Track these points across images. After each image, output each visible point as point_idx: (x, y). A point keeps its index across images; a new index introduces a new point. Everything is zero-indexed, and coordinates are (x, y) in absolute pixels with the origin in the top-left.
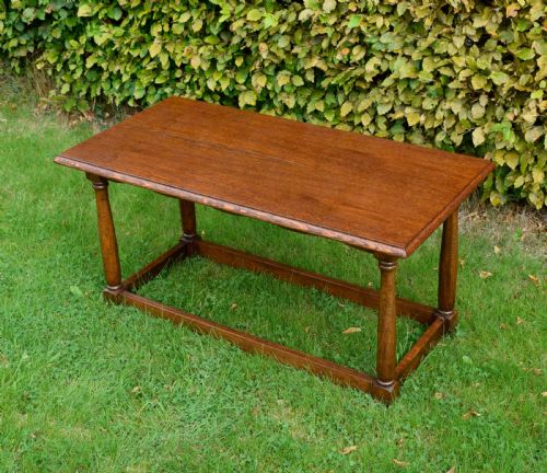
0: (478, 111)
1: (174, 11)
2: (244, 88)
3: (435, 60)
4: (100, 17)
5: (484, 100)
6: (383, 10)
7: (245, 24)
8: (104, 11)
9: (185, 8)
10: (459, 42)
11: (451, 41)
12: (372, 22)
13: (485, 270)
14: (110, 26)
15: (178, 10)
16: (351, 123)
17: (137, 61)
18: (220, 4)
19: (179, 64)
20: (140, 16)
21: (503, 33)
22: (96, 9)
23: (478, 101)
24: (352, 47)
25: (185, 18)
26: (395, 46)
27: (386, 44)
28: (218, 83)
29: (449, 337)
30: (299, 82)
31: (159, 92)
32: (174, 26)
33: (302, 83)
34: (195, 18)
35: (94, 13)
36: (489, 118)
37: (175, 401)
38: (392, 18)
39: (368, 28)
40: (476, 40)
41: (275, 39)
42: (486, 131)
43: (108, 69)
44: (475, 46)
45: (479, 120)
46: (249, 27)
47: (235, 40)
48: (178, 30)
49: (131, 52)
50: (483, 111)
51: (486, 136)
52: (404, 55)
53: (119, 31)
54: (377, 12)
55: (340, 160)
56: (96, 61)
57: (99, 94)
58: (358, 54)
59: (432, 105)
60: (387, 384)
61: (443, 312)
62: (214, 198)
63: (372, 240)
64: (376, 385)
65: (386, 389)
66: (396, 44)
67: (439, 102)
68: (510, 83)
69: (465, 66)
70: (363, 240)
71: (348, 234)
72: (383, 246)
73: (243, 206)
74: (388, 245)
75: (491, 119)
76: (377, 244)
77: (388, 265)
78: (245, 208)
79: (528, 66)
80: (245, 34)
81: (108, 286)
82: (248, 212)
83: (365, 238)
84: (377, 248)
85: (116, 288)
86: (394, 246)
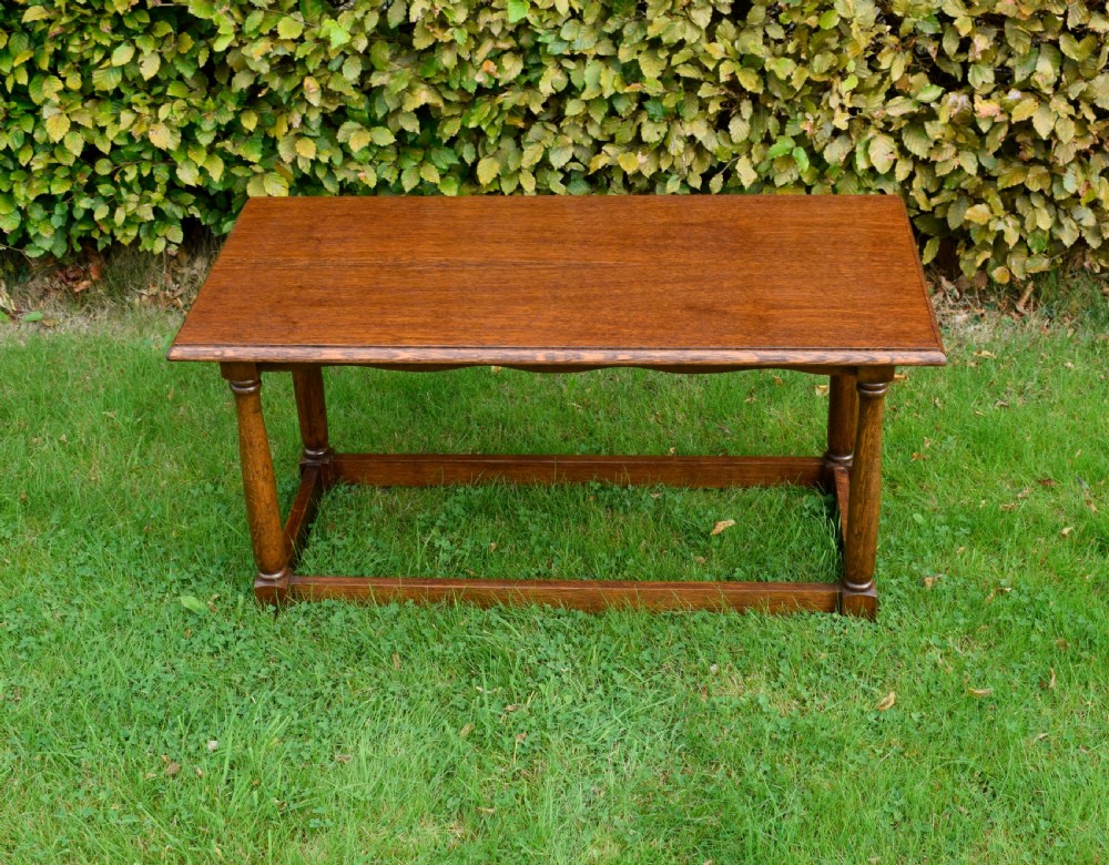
0: (738, 129)
1: (97, 46)
3: (662, 56)
5: (747, 110)
7: (274, 47)
9: (118, 38)
10: (703, 18)
11: (688, 19)
12: (546, 6)
15: (106, 43)
18: (214, 18)
19: (105, 149)
23: (738, 113)
24: (500, 57)
25: (122, 56)
26: (587, 43)
27: (572, 42)
28: (202, 169)
30: (384, 138)
32: (96, 76)
33: (391, 139)
34: (144, 52)
36: (756, 138)
39: (541, 17)
40: (726, 11)
41: (336, 66)
42: (755, 160)
44: (725, 21)
45: (741, 144)
46: (278, 51)
47: (241, 82)
48: (107, 80)
50: (747, 127)
51: (756, 169)
52: (598, 57)
55: (679, 242)
59: (659, 133)
60: (866, 586)
61: (839, 458)
62: (558, 349)
63: (880, 350)
64: (847, 594)
65: (869, 594)
66: (586, 40)
67: (669, 127)
68: (800, 73)
69: (725, 56)
70: (864, 353)
71: (832, 350)
72: (903, 353)
73: (618, 349)
74: (910, 350)
75: (759, 140)
76: (890, 353)
77: (879, 389)
78: (625, 352)
79: (827, 40)
80: (268, 66)
81: (263, 576)
82: (635, 357)
83: (867, 350)
84: (892, 360)
85: (277, 576)
86: (920, 350)
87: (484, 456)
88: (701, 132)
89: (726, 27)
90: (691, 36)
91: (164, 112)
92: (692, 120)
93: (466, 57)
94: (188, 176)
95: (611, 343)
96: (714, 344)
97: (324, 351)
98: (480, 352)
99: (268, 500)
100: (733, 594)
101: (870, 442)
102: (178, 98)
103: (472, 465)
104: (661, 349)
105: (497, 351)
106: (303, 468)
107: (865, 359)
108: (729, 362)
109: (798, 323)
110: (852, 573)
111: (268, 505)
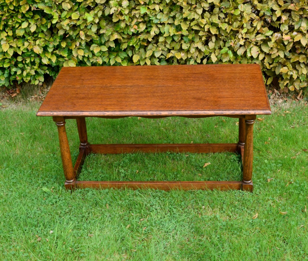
0: (211, 45)
3: (188, 23)
5: (214, 39)
9: (23, 20)
10: (200, 11)
11: (196, 12)
12: (153, 8)
15: (20, 21)
18: (52, 14)
19: (20, 53)
21: (223, 3)
23: (211, 40)
24: (139, 24)
25: (24, 25)
27: (160, 19)
28: (49, 59)
30: (104, 49)
32: (17, 31)
33: (107, 49)
34: (31, 24)
39: (151, 12)
40: (207, 9)
41: (88, 27)
42: (216, 54)
44: (207, 12)
45: (212, 49)
46: (72, 23)
48: (21, 33)
50: (214, 44)
51: (217, 57)
52: (168, 24)
54: (154, 3)
55: (192, 79)
58: (142, 27)
59: (187, 46)
60: (249, 182)
61: (242, 144)
62: (154, 111)
63: (251, 110)
64: (244, 184)
65: (250, 184)
66: (165, 19)
67: (190, 45)
68: (229, 28)
69: (206, 23)
70: (246, 111)
71: (237, 110)
72: (258, 111)
73: (172, 111)
74: (260, 110)
75: (218, 48)
76: (254, 111)
77: (252, 122)
78: (175, 112)
79: (237, 18)
80: (69, 28)
81: (67, 181)
82: (177, 113)
83: (247, 110)
84: (255, 113)
85: (72, 181)
86: (263, 110)
87: (135, 145)
88: (200, 46)
89: (207, 14)
90: (196, 17)
91: (38, 42)
92: (197, 42)
93: (128, 24)
94: (45, 61)
95: (170, 109)
96: (201, 109)
97: (84, 112)
98: (130, 112)
99: (68, 158)
100: (209, 184)
101: (249, 138)
102: (42, 38)
103: (131, 147)
104: (185, 111)
105: (136, 112)
106: (80, 149)
107: (247, 113)
108: (206, 114)
109: (227, 102)
110: (245, 178)
111: (68, 160)
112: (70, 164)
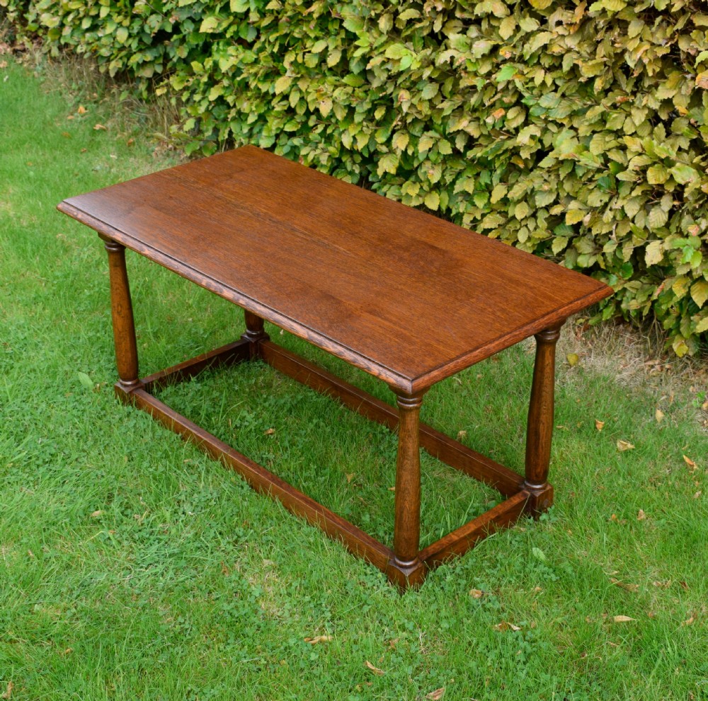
0: (657, 217)
1: (306, 36)
2: (384, 149)
3: (607, 139)
4: (228, 36)
5: (667, 203)
6: (546, 62)
7: (383, 63)
8: (234, 28)
9: (320, 34)
10: (639, 117)
11: (629, 115)
12: (530, 76)
13: (628, 440)
14: (240, 48)
15: (312, 35)
16: (505, 214)
17: (266, 98)
18: (358, 33)
19: (312, 109)
20: (272, 38)
21: (695, 110)
22: (225, 25)
23: (658, 204)
24: (507, 108)
25: (319, 47)
26: (560, 114)
27: (548, 109)
28: (354, 137)
29: (531, 520)
30: (446, 149)
31: (289, 143)
32: (307, 56)
33: (450, 151)
34: (330, 48)
35: (221, 29)
36: (673, 228)
37: (136, 536)
38: (555, 74)
39: (525, 83)
41: (419, 86)
42: (667, 246)
43: (235, 106)
45: (658, 229)
46: (389, 66)
47: (376, 84)
48: (312, 62)
49: (260, 86)
50: (665, 217)
51: (666, 254)
52: (572, 128)
53: (250, 56)
54: (539, 63)
55: (406, 255)
56: (222, 92)
57: (226, 137)
58: (514, 119)
59: (601, 201)
61: (529, 485)
62: (215, 281)
64: (391, 563)
65: (402, 571)
66: (560, 111)
67: (610, 199)
70: (366, 361)
72: (388, 373)
73: (243, 295)
74: (393, 373)
75: (675, 232)
78: (245, 299)
81: (121, 380)
83: (370, 360)
85: (129, 383)
89: (660, 130)
90: (629, 128)
92: (624, 198)
94: (347, 142)
100: (333, 525)
102: (348, 86)
107: (364, 366)
111: (120, 332)
112: (123, 344)
